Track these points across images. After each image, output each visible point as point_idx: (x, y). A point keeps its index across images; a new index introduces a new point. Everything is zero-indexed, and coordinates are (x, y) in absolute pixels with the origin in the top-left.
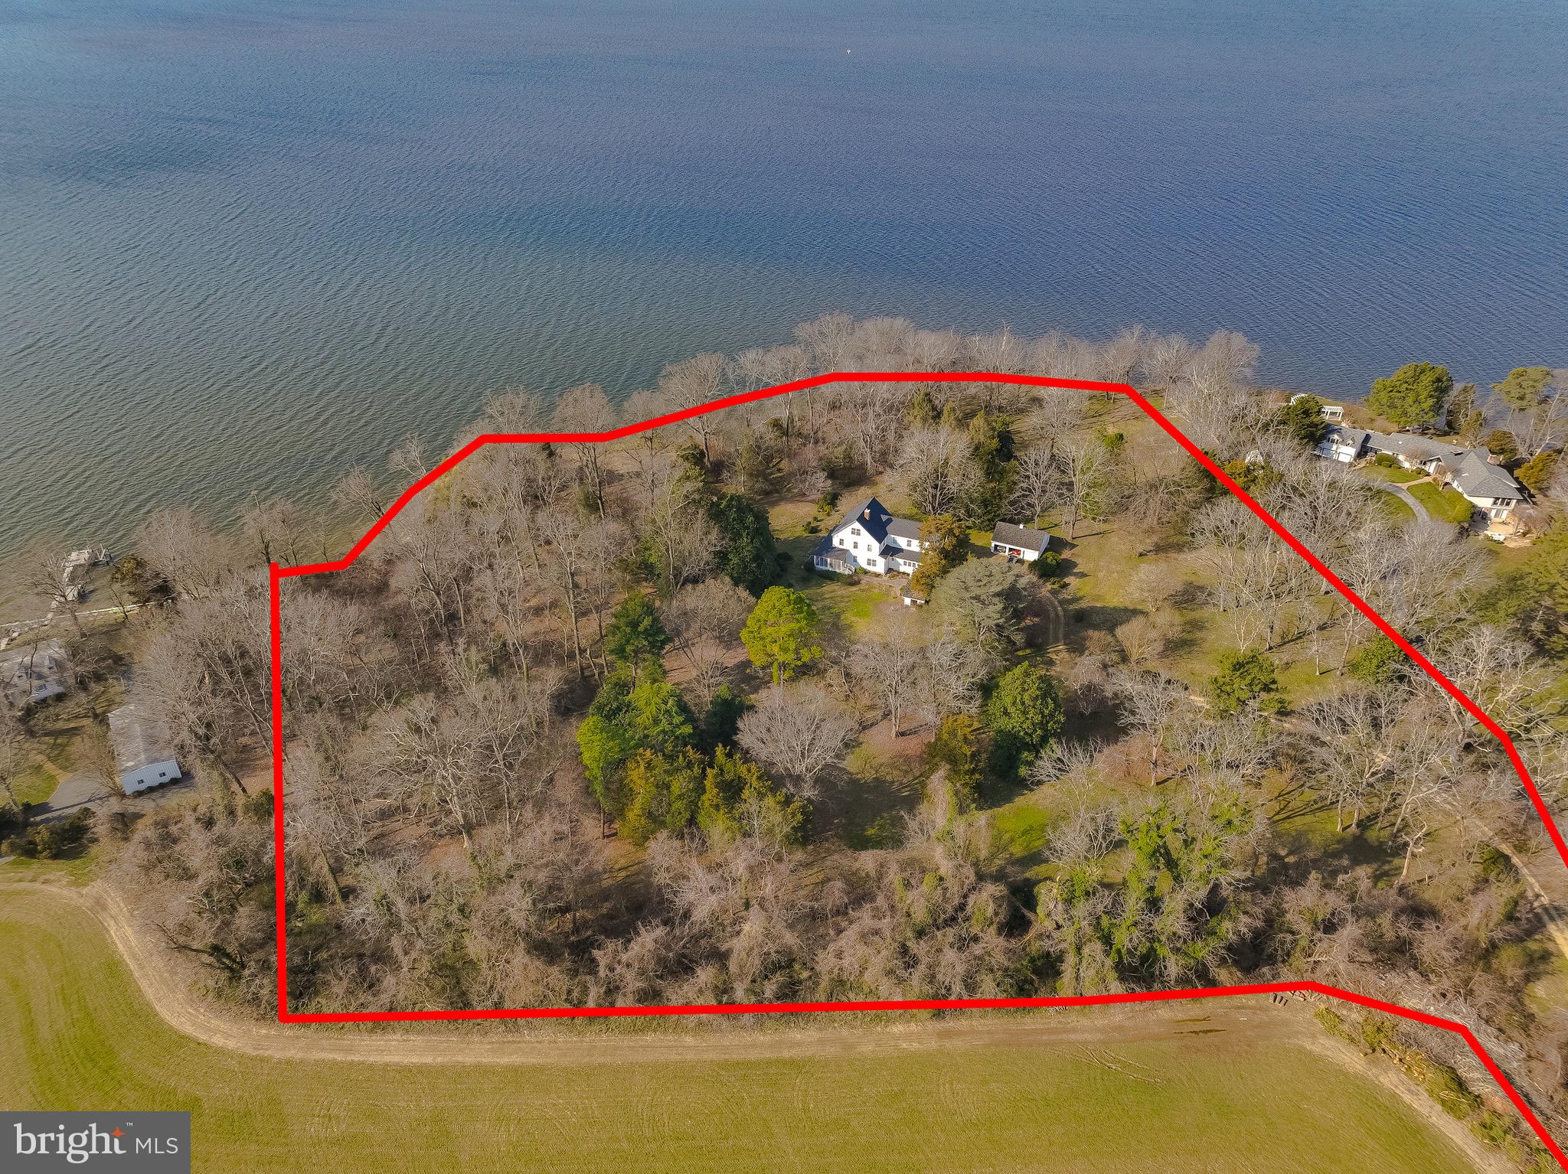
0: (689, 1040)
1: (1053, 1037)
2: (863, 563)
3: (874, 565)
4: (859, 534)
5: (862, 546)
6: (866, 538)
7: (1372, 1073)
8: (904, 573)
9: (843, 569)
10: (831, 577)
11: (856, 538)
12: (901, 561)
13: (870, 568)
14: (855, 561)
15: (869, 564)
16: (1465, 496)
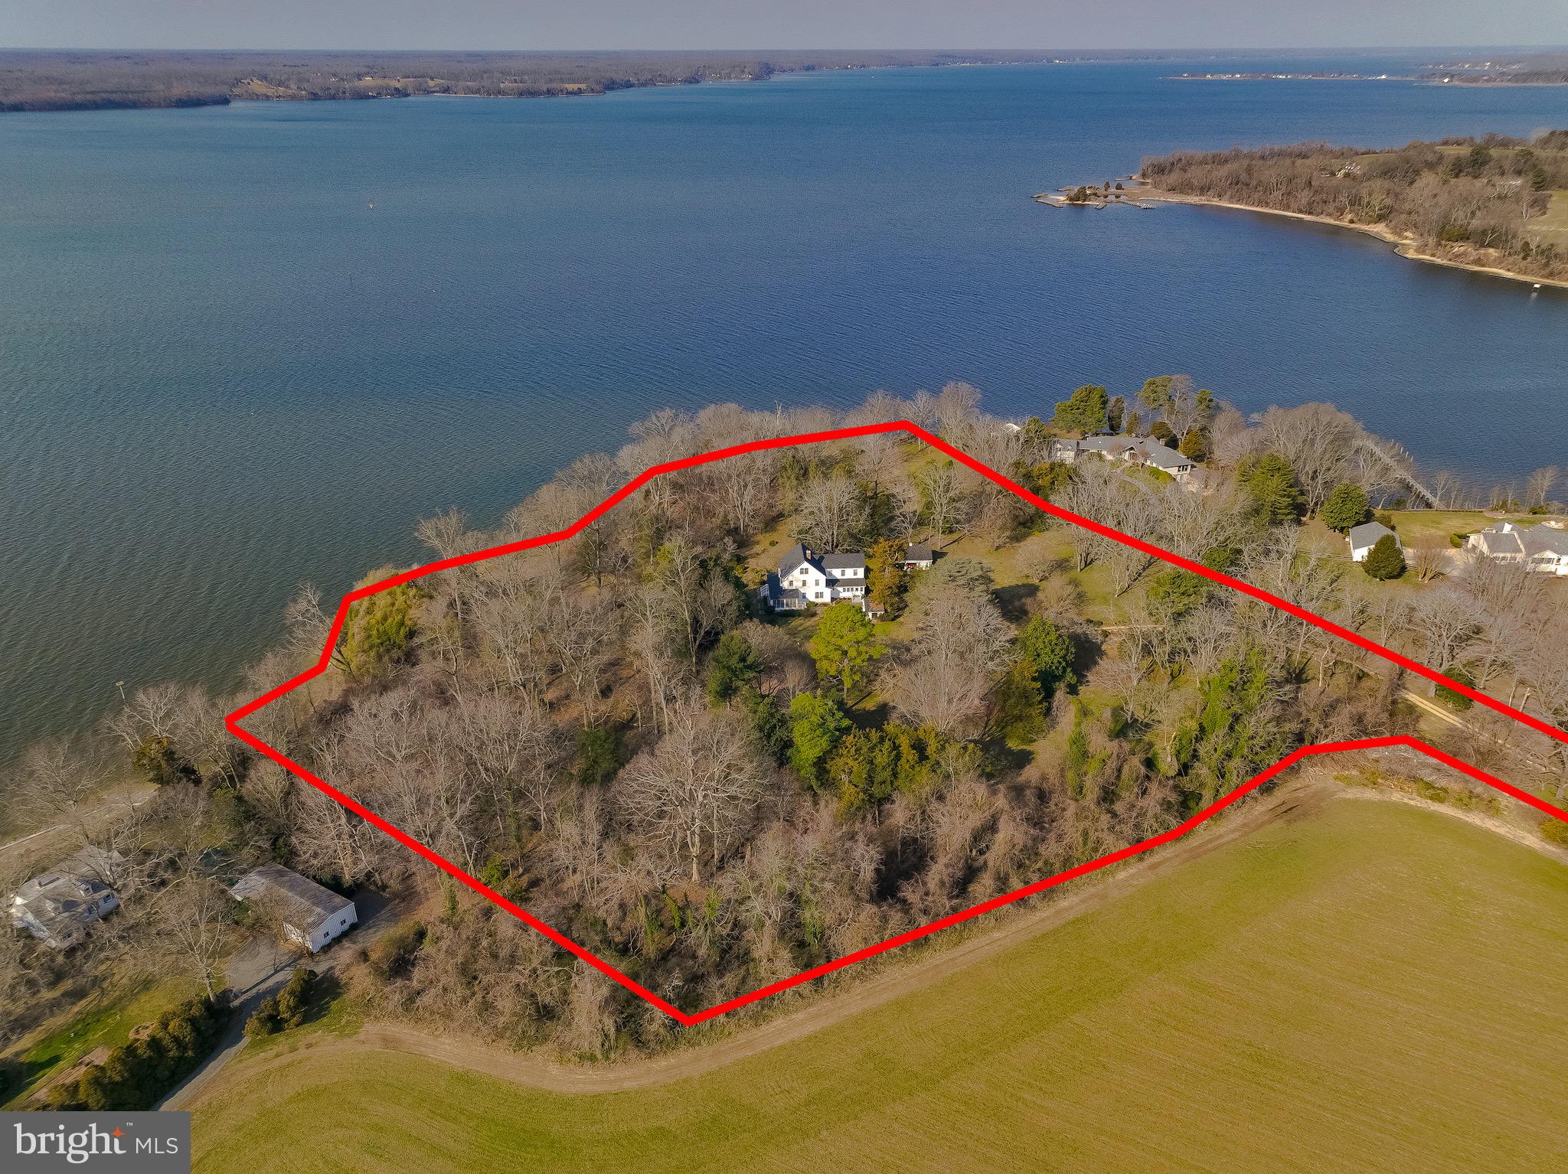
0: (996, 935)
1: (1214, 844)
2: (811, 597)
3: (822, 597)
4: (807, 573)
5: (811, 582)
6: (814, 573)
7: (1386, 797)
8: (844, 599)
9: (798, 605)
10: (792, 614)
11: (804, 577)
12: (840, 589)
13: (819, 601)
14: (804, 597)
15: (817, 597)
16: (1161, 468)
